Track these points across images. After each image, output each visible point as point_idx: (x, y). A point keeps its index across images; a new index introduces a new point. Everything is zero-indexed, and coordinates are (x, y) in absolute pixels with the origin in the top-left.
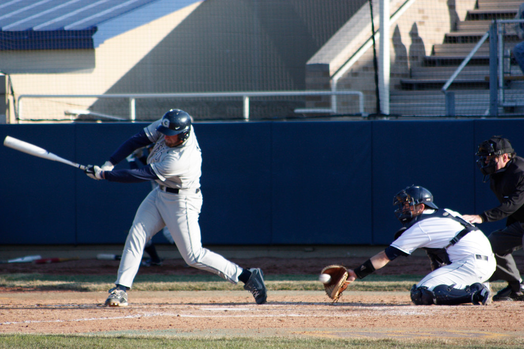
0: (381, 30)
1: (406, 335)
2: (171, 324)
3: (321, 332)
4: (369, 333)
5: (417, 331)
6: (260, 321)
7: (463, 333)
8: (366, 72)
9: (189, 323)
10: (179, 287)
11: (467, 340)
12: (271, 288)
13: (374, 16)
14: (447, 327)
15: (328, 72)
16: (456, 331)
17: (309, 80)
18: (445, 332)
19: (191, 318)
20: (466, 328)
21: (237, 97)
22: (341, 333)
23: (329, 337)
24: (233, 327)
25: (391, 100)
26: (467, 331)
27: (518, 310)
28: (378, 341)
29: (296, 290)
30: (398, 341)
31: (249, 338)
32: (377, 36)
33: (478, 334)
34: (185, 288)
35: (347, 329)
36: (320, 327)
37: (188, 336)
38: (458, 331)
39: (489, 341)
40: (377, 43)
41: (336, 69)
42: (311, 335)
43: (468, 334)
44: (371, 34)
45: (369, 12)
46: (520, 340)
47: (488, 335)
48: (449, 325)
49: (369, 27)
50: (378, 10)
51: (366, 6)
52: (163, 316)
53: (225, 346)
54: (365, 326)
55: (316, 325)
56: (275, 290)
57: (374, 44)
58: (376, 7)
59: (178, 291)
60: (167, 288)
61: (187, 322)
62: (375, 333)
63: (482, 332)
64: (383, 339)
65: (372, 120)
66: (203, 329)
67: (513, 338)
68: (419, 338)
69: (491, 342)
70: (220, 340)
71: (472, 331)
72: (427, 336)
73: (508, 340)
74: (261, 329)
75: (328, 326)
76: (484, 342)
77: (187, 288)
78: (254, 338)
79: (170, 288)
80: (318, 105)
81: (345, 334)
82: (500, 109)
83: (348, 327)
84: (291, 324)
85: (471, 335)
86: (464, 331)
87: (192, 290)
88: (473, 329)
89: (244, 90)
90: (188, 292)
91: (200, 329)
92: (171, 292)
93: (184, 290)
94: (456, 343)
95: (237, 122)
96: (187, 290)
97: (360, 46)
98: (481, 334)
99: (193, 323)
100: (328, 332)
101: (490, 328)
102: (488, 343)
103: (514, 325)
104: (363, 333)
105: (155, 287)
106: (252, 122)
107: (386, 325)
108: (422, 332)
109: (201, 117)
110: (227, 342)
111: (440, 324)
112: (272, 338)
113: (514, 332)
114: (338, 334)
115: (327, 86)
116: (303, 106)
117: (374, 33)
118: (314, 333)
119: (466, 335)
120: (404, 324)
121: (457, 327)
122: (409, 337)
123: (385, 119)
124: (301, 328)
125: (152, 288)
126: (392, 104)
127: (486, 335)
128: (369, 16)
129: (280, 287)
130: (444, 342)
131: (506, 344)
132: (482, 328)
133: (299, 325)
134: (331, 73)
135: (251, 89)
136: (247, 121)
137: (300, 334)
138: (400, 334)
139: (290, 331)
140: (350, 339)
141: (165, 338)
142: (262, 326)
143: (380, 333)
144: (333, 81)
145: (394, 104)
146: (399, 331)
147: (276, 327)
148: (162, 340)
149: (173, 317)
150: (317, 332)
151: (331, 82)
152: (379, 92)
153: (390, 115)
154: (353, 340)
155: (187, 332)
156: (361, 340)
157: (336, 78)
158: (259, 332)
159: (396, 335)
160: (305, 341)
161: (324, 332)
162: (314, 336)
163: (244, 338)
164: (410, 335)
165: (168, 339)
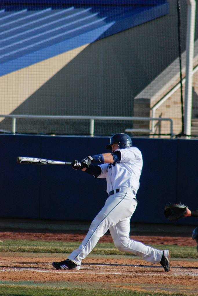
0: (187, 77)
1: (193, 290)
2: (31, 277)
3: (134, 286)
4: (167, 288)
8: (176, 105)
10: (40, 249)
12: (103, 253)
13: (182, 67)
17: (136, 110)
19: (45, 273)
21: (86, 120)
22: (148, 287)
23: (139, 290)
25: (192, 125)
29: (120, 254)
31: (83, 289)
32: (184, 81)
34: (44, 251)
35: (152, 285)
36: (134, 283)
37: (41, 287)
40: (184, 85)
41: (155, 103)
42: (127, 288)
44: (180, 79)
45: (179, 64)
49: (178, 75)
50: (185, 63)
51: (177, 60)
52: (26, 271)
53: (66, 295)
55: (131, 281)
56: (106, 254)
57: (181, 87)
58: (184, 61)
59: (39, 253)
60: (31, 250)
61: (42, 276)
62: (171, 288)
64: (176, 293)
65: (179, 138)
66: (53, 281)
70: (63, 290)
75: (139, 282)
77: (46, 251)
78: (87, 290)
79: (34, 250)
80: (141, 127)
81: (151, 288)
87: (49, 252)
89: (91, 115)
90: (46, 253)
91: (50, 281)
92: (34, 253)
93: (43, 252)
95: (86, 137)
96: (45, 252)
97: (172, 87)
99: (46, 277)
100: (139, 287)
104: (163, 288)
105: (23, 249)
106: (95, 137)
109: (61, 132)
110: (68, 292)
112: (99, 290)
114: (146, 288)
115: (148, 114)
116: (131, 127)
117: (181, 79)
118: (129, 287)
122: (194, 292)
123: (187, 138)
124: (120, 283)
125: (21, 250)
126: (193, 128)
128: (178, 67)
129: (109, 252)
133: (119, 281)
134: (151, 106)
135: (96, 115)
136: (92, 136)
137: (119, 287)
138: (188, 290)
139: (112, 285)
140: (153, 292)
141: (25, 288)
142: (93, 281)
143: (175, 289)
144: (153, 110)
145: (194, 128)
146: (189, 288)
147: (103, 281)
148: (23, 289)
149: (33, 272)
150: (131, 286)
151: (151, 111)
152: (184, 120)
153: (191, 136)
154: (155, 293)
155: (41, 283)
156: (161, 293)
157: (154, 109)
158: (91, 285)
159: (186, 291)
160: (122, 293)
161: (136, 286)
162: (129, 289)
163: (80, 289)
164: (195, 291)
165: (27, 288)
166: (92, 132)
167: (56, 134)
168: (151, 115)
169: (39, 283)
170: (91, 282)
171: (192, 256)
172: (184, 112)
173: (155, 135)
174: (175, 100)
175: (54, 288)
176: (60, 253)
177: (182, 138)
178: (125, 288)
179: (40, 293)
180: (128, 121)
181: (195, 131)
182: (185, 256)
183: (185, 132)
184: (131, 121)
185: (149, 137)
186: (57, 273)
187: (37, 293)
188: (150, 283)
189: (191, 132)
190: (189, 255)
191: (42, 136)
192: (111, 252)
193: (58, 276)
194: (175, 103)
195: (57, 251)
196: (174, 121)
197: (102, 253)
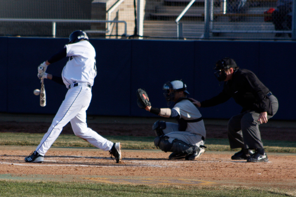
1: (153, 181)
2: (8, 170)
3: (101, 178)
4: (131, 180)
5: (160, 179)
6: (63, 169)
7: (188, 181)
8: (129, 9)
9: (19, 169)
10: (11, 142)
11: (191, 186)
14: (178, 176)
15: (105, 8)
16: (184, 179)
17: (93, 13)
18: (177, 180)
19: (20, 166)
20: (190, 177)
22: (113, 179)
23: (107, 182)
24: (46, 173)
26: (190, 180)
27: (221, 165)
28: (137, 186)
30: (149, 186)
31: (57, 182)
33: (198, 182)
34: (15, 143)
35: (117, 177)
36: (100, 175)
37: (19, 180)
38: (185, 180)
39: (204, 188)
41: (110, 7)
42: (95, 180)
43: (191, 181)
46: (223, 187)
47: (203, 182)
48: (179, 175)
52: (3, 164)
54: (128, 175)
55: (98, 173)
60: (4, 143)
62: (134, 180)
63: (199, 181)
64: (139, 185)
65: (132, 38)
66: (28, 174)
67: (219, 185)
68: (162, 184)
69: (205, 188)
70: (39, 183)
71: (193, 180)
72: (166, 182)
73: (216, 187)
74: (64, 175)
75: (105, 174)
76: (201, 188)
77: (17, 144)
78: (60, 183)
79: (6, 143)
80: (98, 29)
81: (116, 180)
82: (211, 34)
83: (117, 175)
84: (82, 172)
85: (193, 182)
86: (189, 180)
87: (20, 145)
88: (194, 178)
89: (52, 18)
91: (26, 174)
92: (7, 146)
93: (14, 145)
94: (184, 188)
95: (48, 38)
96: (16, 145)
98: (199, 182)
99: (22, 170)
100: (105, 179)
101: (204, 178)
102: (203, 189)
103: (219, 175)
104: (127, 179)
106: (57, 38)
107: (141, 174)
108: (163, 180)
110: (43, 185)
111: (174, 174)
112: (71, 182)
113: (219, 181)
114: (111, 180)
115: (104, 17)
116: (89, 28)
118: (97, 179)
119: (190, 182)
120: (152, 174)
121: (184, 176)
122: (155, 183)
123: (140, 38)
124: (88, 175)
127: (202, 182)
130: (177, 187)
131: (214, 189)
132: (199, 178)
133: (87, 173)
134: (107, 9)
135: (57, 18)
136: (54, 37)
137: (88, 180)
138: (149, 181)
139: (82, 177)
140: (119, 184)
141: (5, 181)
142: (64, 173)
143: (137, 180)
144: (108, 13)
145: (146, 29)
146: (149, 179)
147: (73, 174)
148: (4, 183)
149: (9, 165)
150: (99, 178)
151: (107, 14)
152: (136, 22)
153: (143, 37)
154: (121, 185)
155: (18, 176)
156: (126, 185)
157: (110, 12)
158: (63, 178)
159: (147, 182)
160: (92, 185)
161: (103, 178)
162: (97, 181)
163: (54, 182)
164: (156, 181)
165: (7, 182)
166: (54, 33)
167: (21, 36)
168: (107, 17)
169: (16, 176)
170: (62, 175)
171: (147, 147)
172: (137, 14)
173: (111, 36)
174: (129, 4)
175: (31, 182)
176: (30, 145)
177: (135, 38)
178: (93, 180)
179: (19, 186)
180: (86, 23)
181: (146, 32)
182: (142, 147)
183: (137, 33)
184: (89, 23)
185: (105, 38)
186: (31, 166)
187: (17, 186)
188: (114, 174)
189: (144, 33)
190: (145, 146)
191: (9, 37)
192: (75, 144)
193: (32, 169)
194: (128, 6)
195: (27, 144)
196: (127, 23)
197: (67, 145)
